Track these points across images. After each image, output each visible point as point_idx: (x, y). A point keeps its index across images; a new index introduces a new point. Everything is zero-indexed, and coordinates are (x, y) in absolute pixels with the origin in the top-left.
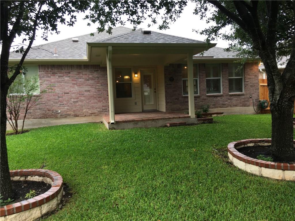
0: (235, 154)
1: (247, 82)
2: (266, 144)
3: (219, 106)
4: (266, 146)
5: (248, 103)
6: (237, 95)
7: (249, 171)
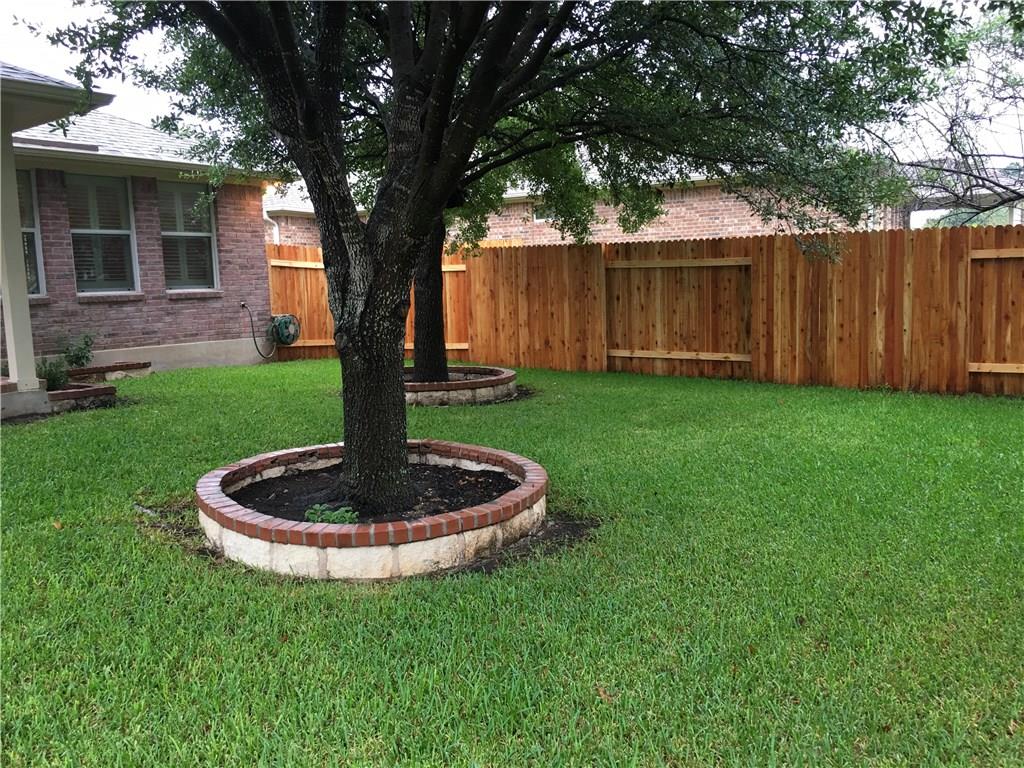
0: (229, 515)
1: (226, 251)
2: (321, 464)
3: (134, 340)
4: (322, 470)
5: (235, 327)
6: (198, 299)
7: (283, 568)
